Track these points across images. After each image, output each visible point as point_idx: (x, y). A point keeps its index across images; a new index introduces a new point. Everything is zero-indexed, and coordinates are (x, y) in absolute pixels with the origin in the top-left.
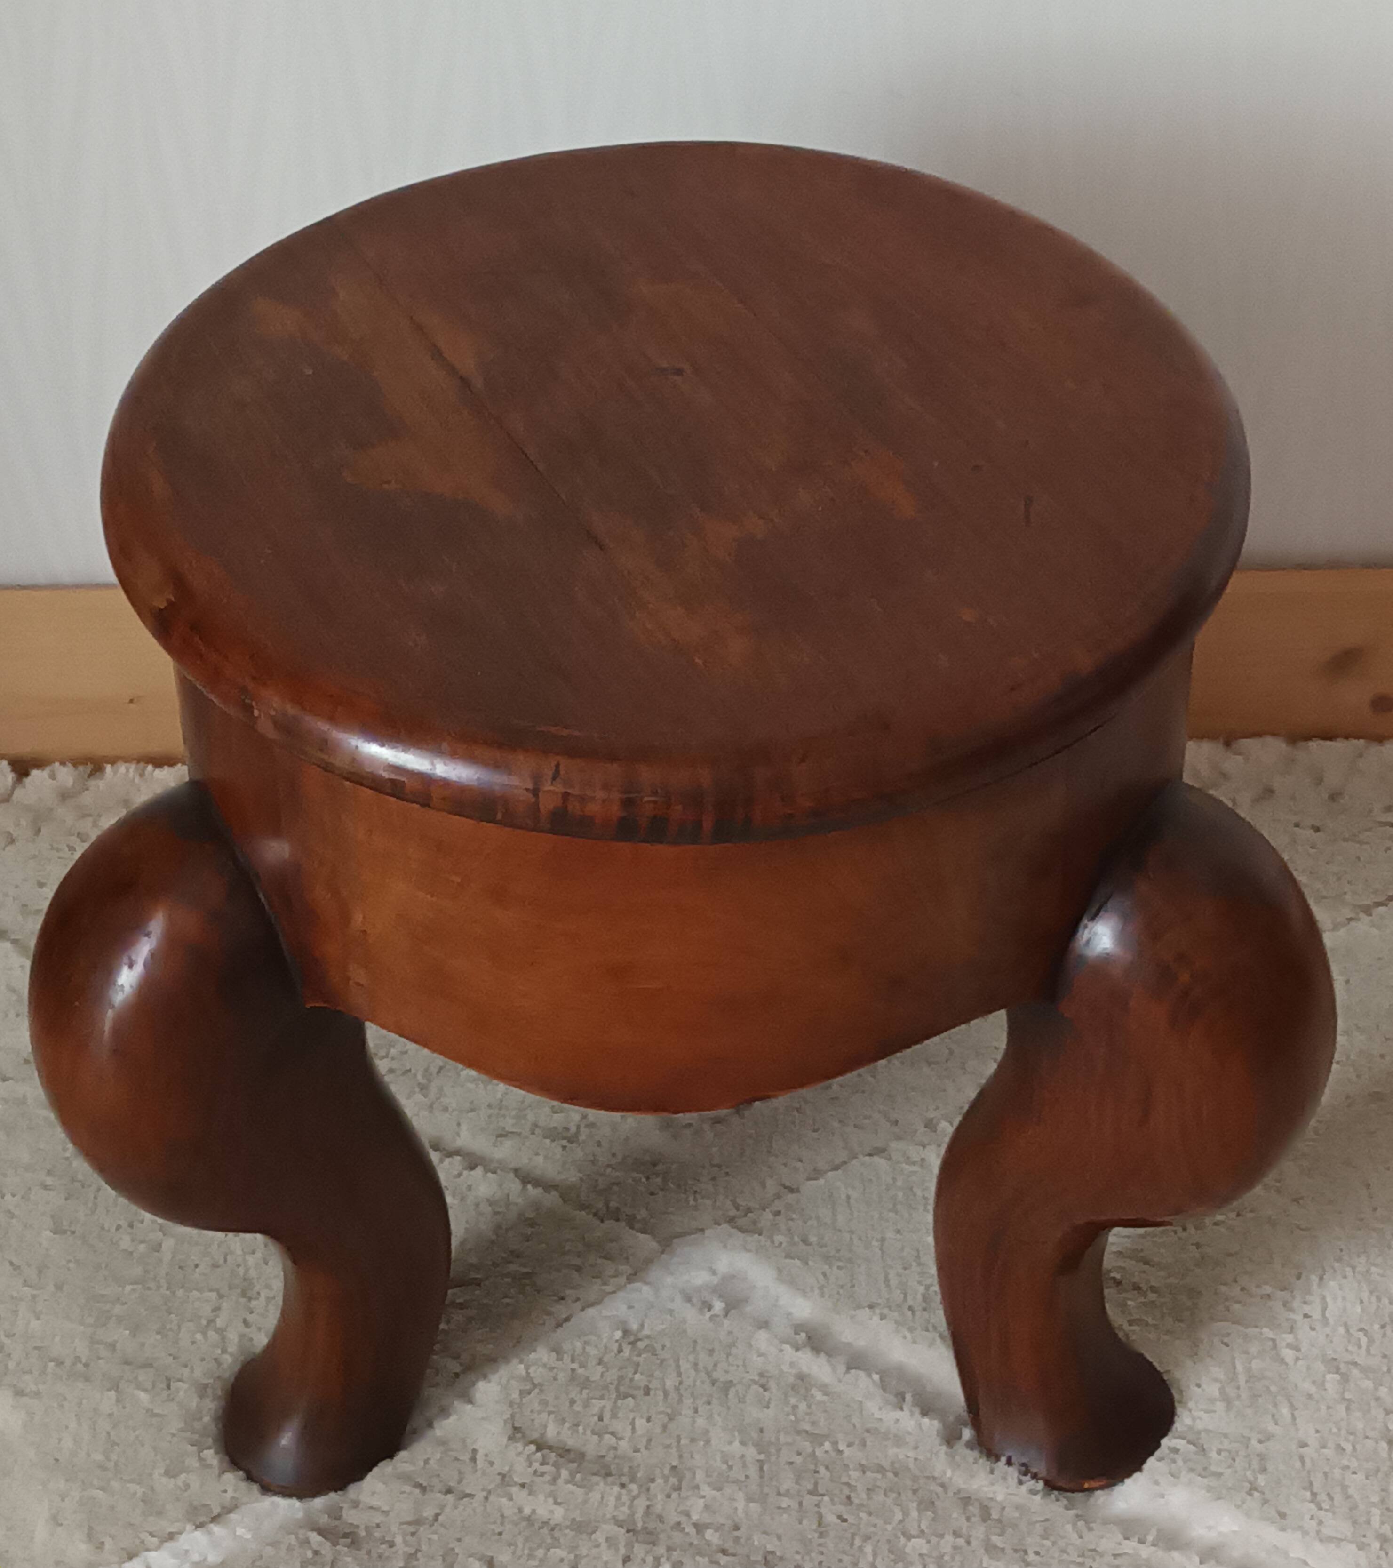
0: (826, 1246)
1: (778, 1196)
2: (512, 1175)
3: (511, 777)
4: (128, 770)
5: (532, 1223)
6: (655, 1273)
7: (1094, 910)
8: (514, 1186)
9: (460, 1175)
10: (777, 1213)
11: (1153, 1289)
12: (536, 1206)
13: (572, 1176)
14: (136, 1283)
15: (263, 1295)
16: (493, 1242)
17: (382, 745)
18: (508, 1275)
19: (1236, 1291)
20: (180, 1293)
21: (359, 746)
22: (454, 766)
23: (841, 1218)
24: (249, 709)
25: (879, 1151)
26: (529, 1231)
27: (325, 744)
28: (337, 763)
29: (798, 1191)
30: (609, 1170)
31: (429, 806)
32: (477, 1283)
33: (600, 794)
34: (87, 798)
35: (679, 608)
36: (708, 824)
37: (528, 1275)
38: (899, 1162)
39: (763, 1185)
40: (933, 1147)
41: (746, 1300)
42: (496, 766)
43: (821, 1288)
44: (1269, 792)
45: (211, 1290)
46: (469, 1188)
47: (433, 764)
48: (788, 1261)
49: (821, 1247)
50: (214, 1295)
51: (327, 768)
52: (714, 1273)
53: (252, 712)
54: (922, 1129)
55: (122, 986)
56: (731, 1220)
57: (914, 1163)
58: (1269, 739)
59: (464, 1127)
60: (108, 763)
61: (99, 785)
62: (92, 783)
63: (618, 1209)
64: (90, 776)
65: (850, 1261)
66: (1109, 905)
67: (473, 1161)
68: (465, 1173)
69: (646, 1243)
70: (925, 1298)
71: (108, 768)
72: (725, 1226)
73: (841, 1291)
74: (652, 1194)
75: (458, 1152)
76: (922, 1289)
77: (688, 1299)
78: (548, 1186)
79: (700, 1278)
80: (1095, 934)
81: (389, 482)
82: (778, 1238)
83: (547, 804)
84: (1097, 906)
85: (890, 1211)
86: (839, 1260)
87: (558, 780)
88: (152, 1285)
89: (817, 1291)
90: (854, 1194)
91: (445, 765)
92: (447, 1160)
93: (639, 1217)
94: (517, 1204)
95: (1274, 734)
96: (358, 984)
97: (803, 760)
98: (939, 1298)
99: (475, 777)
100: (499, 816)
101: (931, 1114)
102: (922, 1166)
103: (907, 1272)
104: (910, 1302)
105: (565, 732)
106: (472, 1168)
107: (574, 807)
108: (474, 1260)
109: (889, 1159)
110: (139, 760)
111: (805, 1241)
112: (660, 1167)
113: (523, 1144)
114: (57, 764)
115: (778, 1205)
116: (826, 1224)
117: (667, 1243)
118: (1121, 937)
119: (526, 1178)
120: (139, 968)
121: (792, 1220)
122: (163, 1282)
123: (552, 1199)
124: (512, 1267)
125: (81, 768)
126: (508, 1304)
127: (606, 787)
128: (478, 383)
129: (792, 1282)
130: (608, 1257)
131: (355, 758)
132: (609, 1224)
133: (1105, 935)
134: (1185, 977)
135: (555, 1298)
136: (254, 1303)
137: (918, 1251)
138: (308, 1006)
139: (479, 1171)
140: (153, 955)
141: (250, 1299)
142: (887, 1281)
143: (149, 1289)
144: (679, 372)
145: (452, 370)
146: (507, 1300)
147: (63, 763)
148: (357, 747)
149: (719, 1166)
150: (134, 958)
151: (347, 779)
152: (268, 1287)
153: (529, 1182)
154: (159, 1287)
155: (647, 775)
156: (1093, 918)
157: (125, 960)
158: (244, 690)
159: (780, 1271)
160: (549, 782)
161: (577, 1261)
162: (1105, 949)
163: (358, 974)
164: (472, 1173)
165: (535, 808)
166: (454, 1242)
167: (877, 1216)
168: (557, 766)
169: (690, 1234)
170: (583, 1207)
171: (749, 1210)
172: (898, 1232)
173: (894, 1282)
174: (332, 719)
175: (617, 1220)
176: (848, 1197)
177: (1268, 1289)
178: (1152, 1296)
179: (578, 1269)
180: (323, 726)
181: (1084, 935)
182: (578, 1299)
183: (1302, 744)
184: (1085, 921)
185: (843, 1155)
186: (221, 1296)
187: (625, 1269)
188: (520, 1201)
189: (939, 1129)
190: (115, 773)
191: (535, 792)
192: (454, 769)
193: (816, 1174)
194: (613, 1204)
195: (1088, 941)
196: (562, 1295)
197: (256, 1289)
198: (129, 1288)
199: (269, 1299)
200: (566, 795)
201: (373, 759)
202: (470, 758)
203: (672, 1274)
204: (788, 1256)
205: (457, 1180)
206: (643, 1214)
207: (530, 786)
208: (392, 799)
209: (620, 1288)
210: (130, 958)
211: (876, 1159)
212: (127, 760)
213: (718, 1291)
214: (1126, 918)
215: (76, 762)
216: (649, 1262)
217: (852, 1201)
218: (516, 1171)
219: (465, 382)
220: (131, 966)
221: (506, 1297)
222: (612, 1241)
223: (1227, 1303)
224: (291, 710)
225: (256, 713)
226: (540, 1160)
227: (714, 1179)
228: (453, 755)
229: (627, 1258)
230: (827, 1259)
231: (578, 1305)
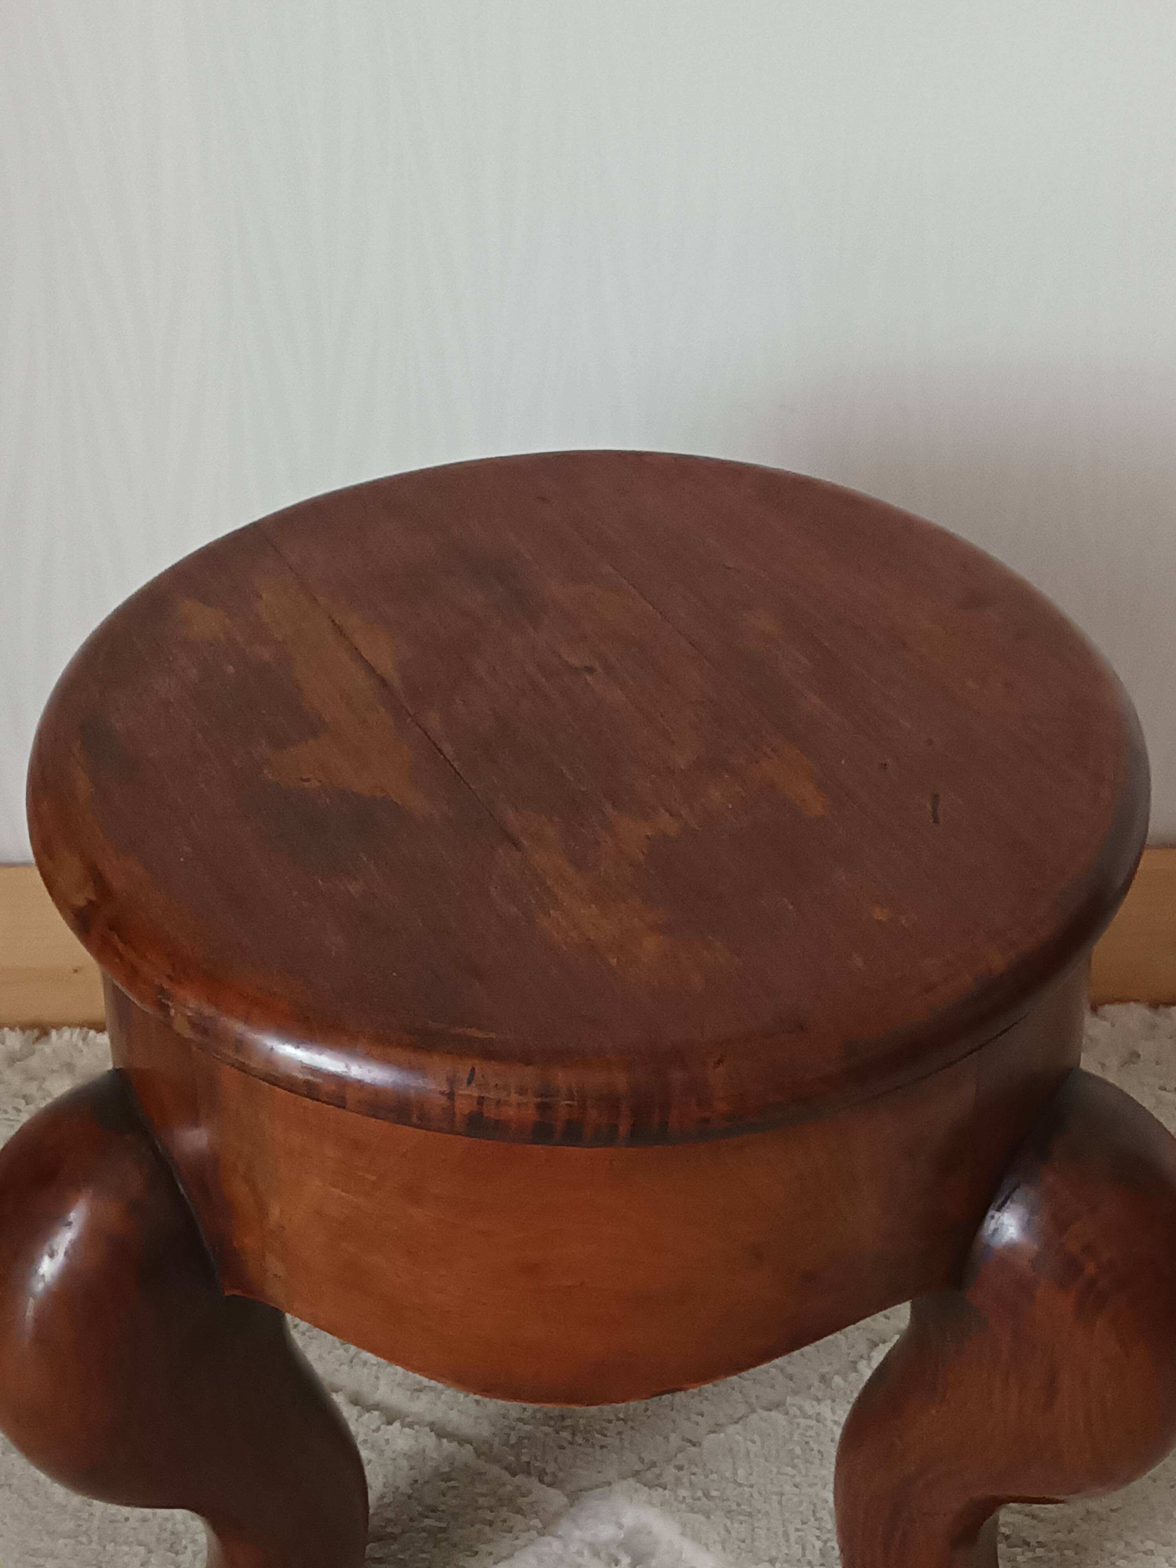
0: (728, 1500)
1: (681, 1450)
2: (427, 1429)
3: (426, 1080)
4: (72, 1035)
5: (446, 1477)
6: (564, 1527)
7: (999, 1201)
8: (429, 1441)
9: (378, 1430)
10: (680, 1468)
11: (1041, 1545)
12: (451, 1460)
13: (485, 1430)
14: (69, 1537)
15: (189, 1550)
16: (409, 1497)
17: (298, 1047)
18: (424, 1530)
19: (1120, 1547)
20: (110, 1547)
21: (274, 1047)
22: (368, 1068)
23: (741, 1472)
24: (165, 1008)
25: (778, 1405)
26: (443, 1485)
27: (240, 1045)
28: (253, 1065)
29: (700, 1445)
30: (520, 1425)
31: (344, 1108)
32: (394, 1537)
33: (514, 1098)
34: (34, 1062)
35: (593, 906)
36: (624, 1127)
37: (443, 1530)
38: (795, 1416)
39: (666, 1438)
40: (828, 1402)
41: (652, 1555)
42: (410, 1068)
43: (723, 1543)
44: (1135, 1056)
45: (140, 1544)
46: (387, 1441)
47: (347, 1066)
48: (691, 1515)
49: (723, 1500)
50: (142, 1550)
51: (243, 1068)
52: (620, 1526)
53: (169, 1012)
54: (816, 1383)
55: (43, 1276)
56: (636, 1474)
57: (810, 1417)
58: (1132, 1004)
59: (382, 1382)
60: (53, 1027)
61: (46, 1048)
62: (38, 1046)
63: (528, 1463)
64: (38, 1039)
65: (750, 1515)
66: (1015, 1196)
67: (391, 1416)
68: (383, 1427)
69: (556, 1498)
70: (823, 1553)
71: (54, 1033)
72: (631, 1481)
73: (742, 1545)
74: (562, 1447)
75: (376, 1407)
76: (819, 1544)
77: (596, 1554)
78: (463, 1441)
79: (606, 1532)
80: (1002, 1224)
81: (308, 780)
82: (683, 1492)
83: (463, 1107)
84: (1003, 1198)
85: (788, 1465)
86: (740, 1514)
87: (473, 1085)
88: (84, 1539)
89: (720, 1547)
90: (753, 1448)
91: (360, 1067)
92: (367, 1415)
93: (548, 1471)
94: (432, 1459)
95: (1136, 1001)
96: (275, 1275)
97: (720, 1062)
98: (837, 1552)
99: (391, 1080)
100: (414, 1119)
101: (825, 1369)
102: (818, 1421)
103: (805, 1526)
104: (809, 1557)
105: (480, 1035)
106: (390, 1423)
107: (490, 1112)
108: (390, 1514)
109: (787, 1413)
110: (81, 1025)
111: (707, 1495)
112: (568, 1422)
113: (439, 1398)
114: (6, 1029)
115: (681, 1459)
116: (727, 1478)
117: (575, 1497)
118: (1027, 1227)
119: (440, 1432)
120: (60, 1257)
121: (694, 1474)
122: (95, 1538)
123: (467, 1453)
124: (428, 1522)
125: (28, 1032)
126: (424, 1559)
127: (522, 1091)
128: (396, 682)
129: (696, 1537)
130: (519, 1511)
131: (270, 1058)
132: (520, 1479)
133: (1011, 1226)
134: (1091, 1269)
135: (469, 1553)
136: (181, 1558)
137: (815, 1505)
138: (227, 1294)
139: (397, 1424)
140: (74, 1244)
141: (177, 1553)
142: (786, 1534)
143: (82, 1543)
144: (590, 670)
145: (371, 670)
146: (424, 1556)
147: (12, 1029)
148: (272, 1049)
149: (625, 1421)
150: (55, 1247)
151: (263, 1080)
152: (194, 1541)
153: (444, 1437)
154: (90, 1542)
155: (562, 1078)
156: (999, 1209)
157: (46, 1248)
158: (161, 990)
159: (684, 1525)
160: (465, 1084)
161: (489, 1516)
162: (1011, 1239)
163: (275, 1265)
164: (390, 1427)
165: (450, 1112)
166: (372, 1497)
167: (775, 1470)
168: (473, 1069)
169: (597, 1486)
170: (496, 1460)
171: (654, 1465)
172: (796, 1486)
173: (793, 1536)
174: (247, 1020)
175: (529, 1474)
176: (748, 1452)
177: (1150, 1545)
178: (1040, 1552)
179: (491, 1524)
180: (238, 1027)
181: (990, 1225)
182: (491, 1554)
183: (1162, 1009)
184: (991, 1212)
185: (742, 1409)
186: (150, 1552)
187: (536, 1522)
188: (435, 1456)
189: (833, 1385)
190: (60, 1037)
191: (451, 1096)
192: (369, 1072)
193: (716, 1428)
194: (525, 1459)
195: (996, 1230)
196: (476, 1549)
197: (184, 1542)
198: (61, 1542)
199: (195, 1554)
200: (481, 1100)
201: (288, 1060)
202: (384, 1060)
203: (581, 1529)
204: (692, 1510)
205: (375, 1434)
206: (551, 1468)
207: (445, 1088)
208: (307, 1099)
209: (531, 1541)
210: (51, 1247)
211: (773, 1413)
212: (70, 1025)
213: (625, 1545)
214: (1033, 1210)
215: (24, 1027)
216: (558, 1515)
217: (752, 1455)
218: (432, 1426)
219: (383, 682)
220: (52, 1256)
221: (423, 1552)
222: (523, 1496)
223: (1113, 1559)
224: (209, 1011)
225: (172, 1012)
226: (453, 1415)
227: (620, 1433)
228: (368, 1057)
229: (536, 1513)
230: (729, 1513)
231: (491, 1560)
